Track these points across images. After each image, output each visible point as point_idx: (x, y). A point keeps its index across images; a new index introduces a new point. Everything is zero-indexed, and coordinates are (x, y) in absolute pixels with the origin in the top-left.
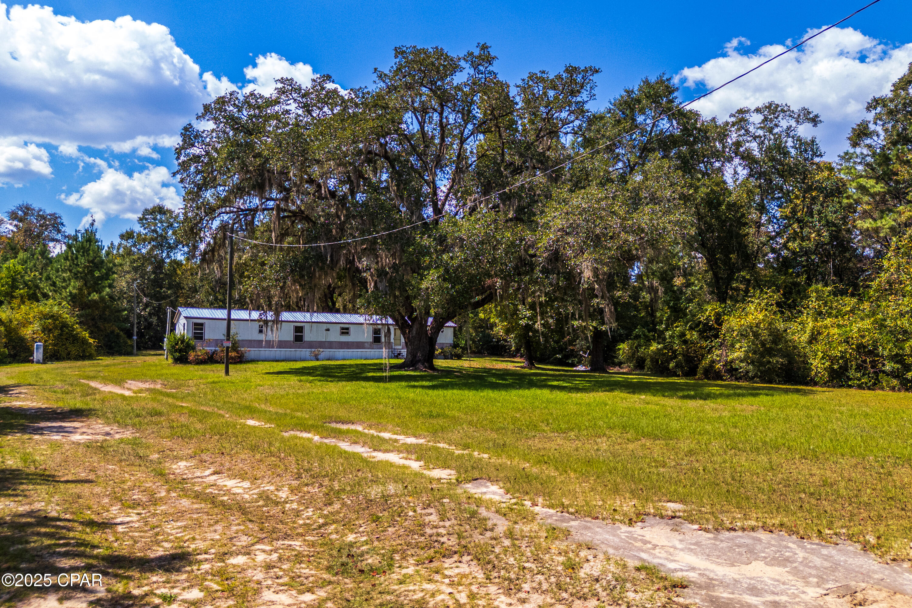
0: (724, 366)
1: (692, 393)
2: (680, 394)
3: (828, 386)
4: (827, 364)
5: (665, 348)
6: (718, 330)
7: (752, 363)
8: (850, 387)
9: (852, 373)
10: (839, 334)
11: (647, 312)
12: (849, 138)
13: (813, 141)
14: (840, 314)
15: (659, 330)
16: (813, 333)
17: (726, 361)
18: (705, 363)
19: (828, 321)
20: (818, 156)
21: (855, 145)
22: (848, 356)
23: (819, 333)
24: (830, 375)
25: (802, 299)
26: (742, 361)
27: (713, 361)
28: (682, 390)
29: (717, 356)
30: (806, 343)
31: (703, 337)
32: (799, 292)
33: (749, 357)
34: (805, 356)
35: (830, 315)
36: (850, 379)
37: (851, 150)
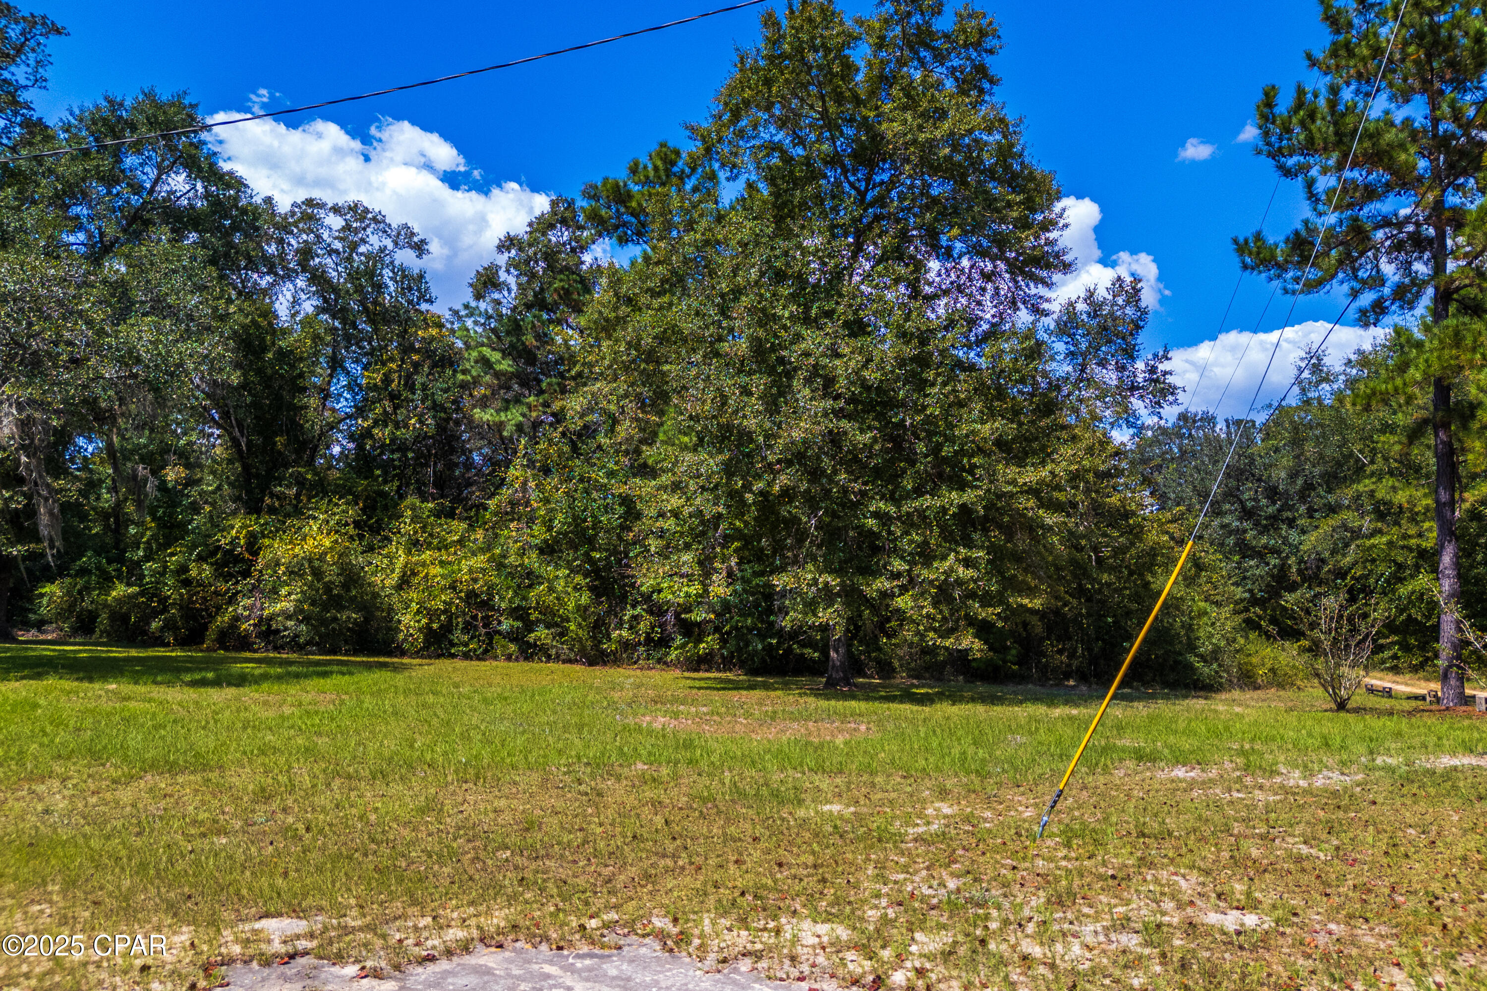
0: (255, 625)
1: (210, 675)
2: (188, 678)
3: (422, 657)
4: (424, 621)
5: (142, 593)
6: (251, 563)
7: (307, 620)
8: (453, 656)
9: (458, 636)
10: (442, 576)
11: (107, 527)
12: (471, 285)
13: (421, 276)
14: (443, 546)
15: (131, 560)
16: (404, 574)
17: (261, 618)
18: (223, 620)
19: (427, 555)
20: (426, 301)
21: (478, 297)
22: (453, 609)
23: (414, 574)
24: (426, 640)
25: (390, 518)
26: (289, 617)
27: (237, 619)
28: (188, 670)
29: (245, 608)
30: (393, 587)
31: (221, 575)
32: (386, 508)
33: (302, 611)
34: (390, 609)
35: (429, 546)
36: (453, 645)
37: (473, 304)
